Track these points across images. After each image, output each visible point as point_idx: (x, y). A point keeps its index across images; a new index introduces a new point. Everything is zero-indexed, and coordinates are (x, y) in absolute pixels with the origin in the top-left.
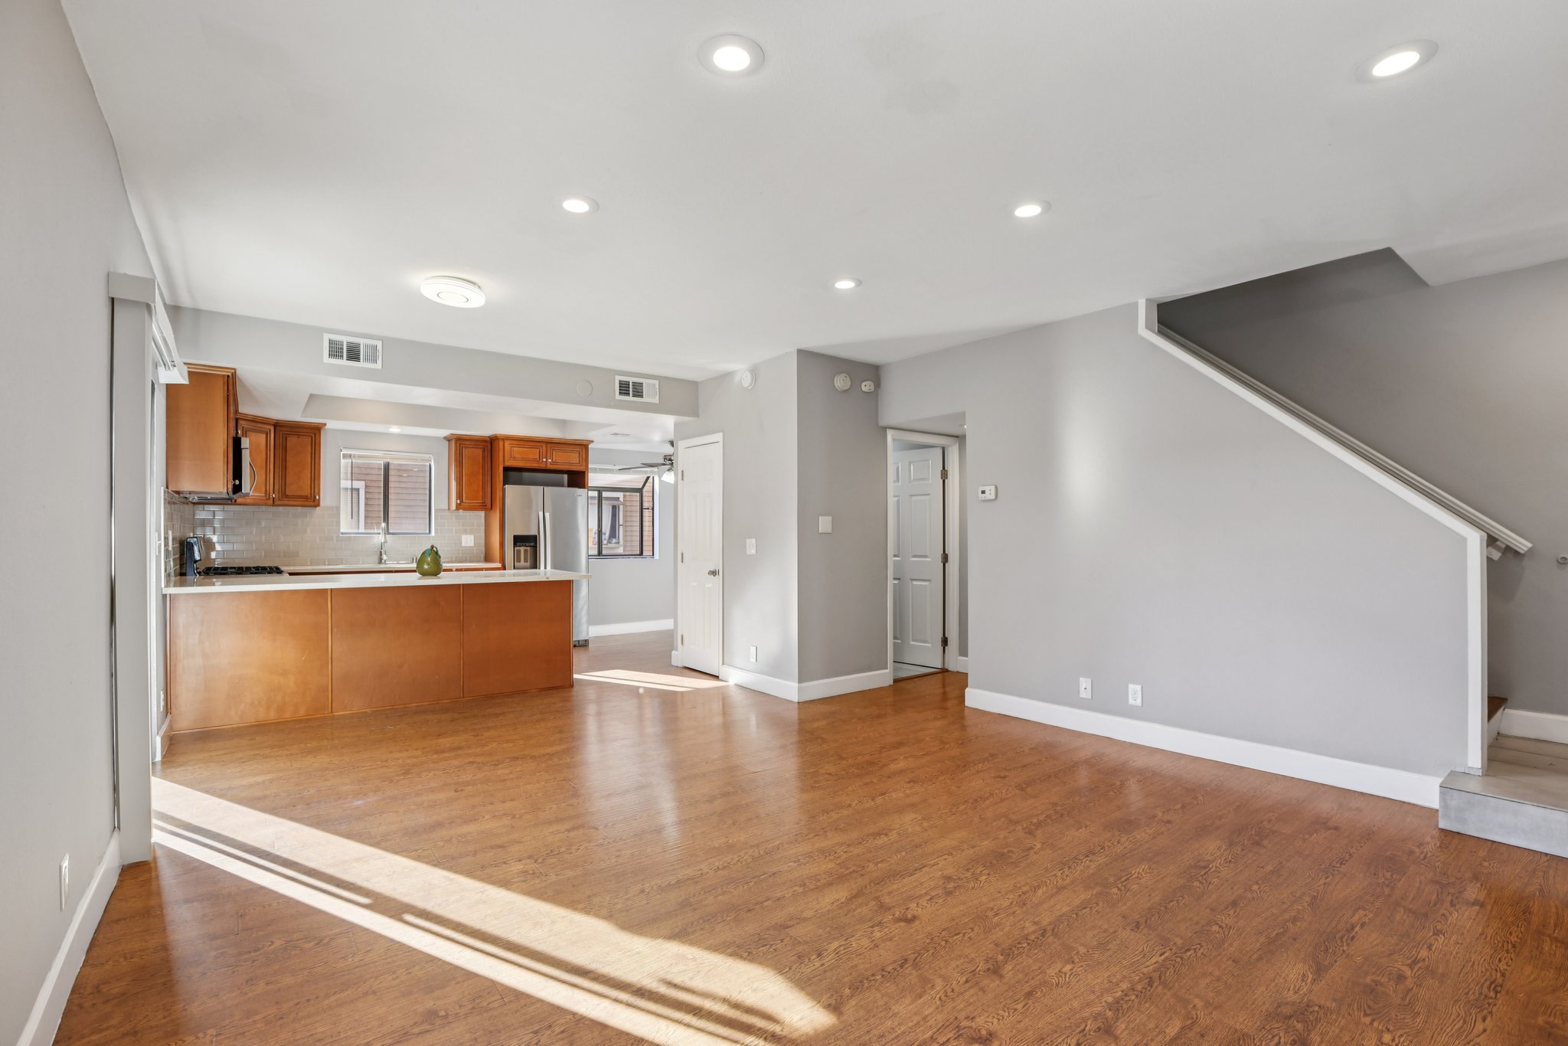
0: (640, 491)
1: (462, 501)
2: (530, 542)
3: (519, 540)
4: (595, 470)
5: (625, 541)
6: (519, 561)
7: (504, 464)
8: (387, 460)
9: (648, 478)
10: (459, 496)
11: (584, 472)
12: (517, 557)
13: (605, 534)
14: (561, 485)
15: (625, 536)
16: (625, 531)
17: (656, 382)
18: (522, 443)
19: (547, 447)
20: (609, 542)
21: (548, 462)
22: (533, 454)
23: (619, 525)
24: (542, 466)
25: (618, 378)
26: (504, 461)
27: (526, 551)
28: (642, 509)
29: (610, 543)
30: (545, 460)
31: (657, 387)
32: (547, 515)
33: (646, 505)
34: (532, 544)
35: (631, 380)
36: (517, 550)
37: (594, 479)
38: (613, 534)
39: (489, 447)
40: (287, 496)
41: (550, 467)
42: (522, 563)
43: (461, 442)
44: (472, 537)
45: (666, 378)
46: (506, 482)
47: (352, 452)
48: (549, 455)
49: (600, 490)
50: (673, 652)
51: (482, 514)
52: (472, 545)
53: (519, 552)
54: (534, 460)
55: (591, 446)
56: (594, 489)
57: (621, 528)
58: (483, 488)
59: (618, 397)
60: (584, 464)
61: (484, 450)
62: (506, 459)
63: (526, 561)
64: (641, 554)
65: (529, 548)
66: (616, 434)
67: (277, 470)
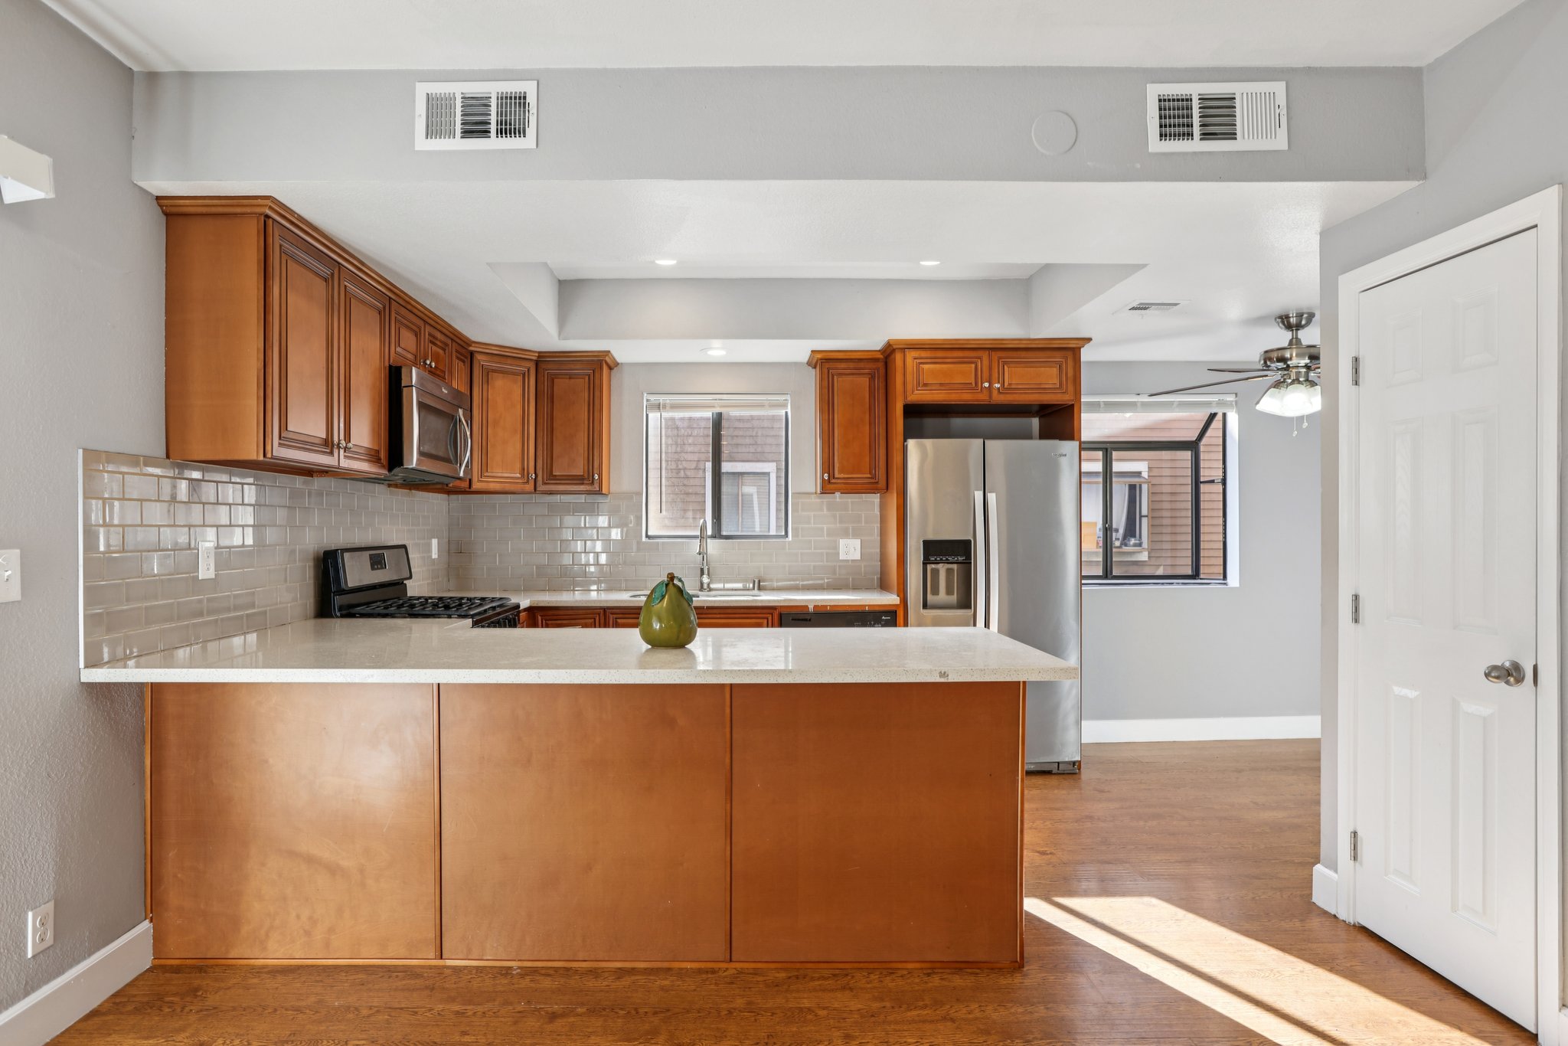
0: (1193, 446)
1: (832, 476)
2: (957, 555)
3: (934, 550)
4: (1095, 407)
5: (1151, 541)
6: (936, 592)
7: (905, 397)
8: (718, 410)
9: (1213, 416)
10: (828, 465)
11: (1073, 405)
12: (929, 585)
13: (1117, 530)
14: (1029, 437)
15: (1151, 534)
16: (1152, 526)
17: (1279, 88)
18: (940, 354)
19: (990, 361)
20: (1124, 543)
21: (995, 390)
22: (963, 373)
23: (1141, 516)
24: (982, 398)
25: (1154, 91)
26: (905, 391)
27: (949, 572)
28: (1197, 483)
29: (1126, 545)
30: (986, 385)
31: (1281, 100)
32: (992, 497)
33: (1205, 474)
34: (961, 559)
35: (1194, 90)
36: (933, 570)
37: (1094, 425)
38: (1131, 530)
39: (882, 371)
40: (555, 478)
41: (998, 399)
42: (942, 596)
43: (832, 365)
44: (856, 543)
45: (1309, 71)
46: (909, 434)
47: (661, 399)
48: (995, 375)
49: (1108, 449)
50: (1318, 868)
51: (876, 499)
52: (858, 556)
53: (936, 572)
54: (966, 386)
55: (1087, 354)
56: (1093, 446)
57: (1145, 521)
58: (872, 448)
59: (1156, 145)
60: (1071, 388)
61: (872, 378)
62: (909, 387)
63: (949, 592)
64: (1196, 575)
65: (955, 566)
66: (1143, 307)
67: (540, 434)
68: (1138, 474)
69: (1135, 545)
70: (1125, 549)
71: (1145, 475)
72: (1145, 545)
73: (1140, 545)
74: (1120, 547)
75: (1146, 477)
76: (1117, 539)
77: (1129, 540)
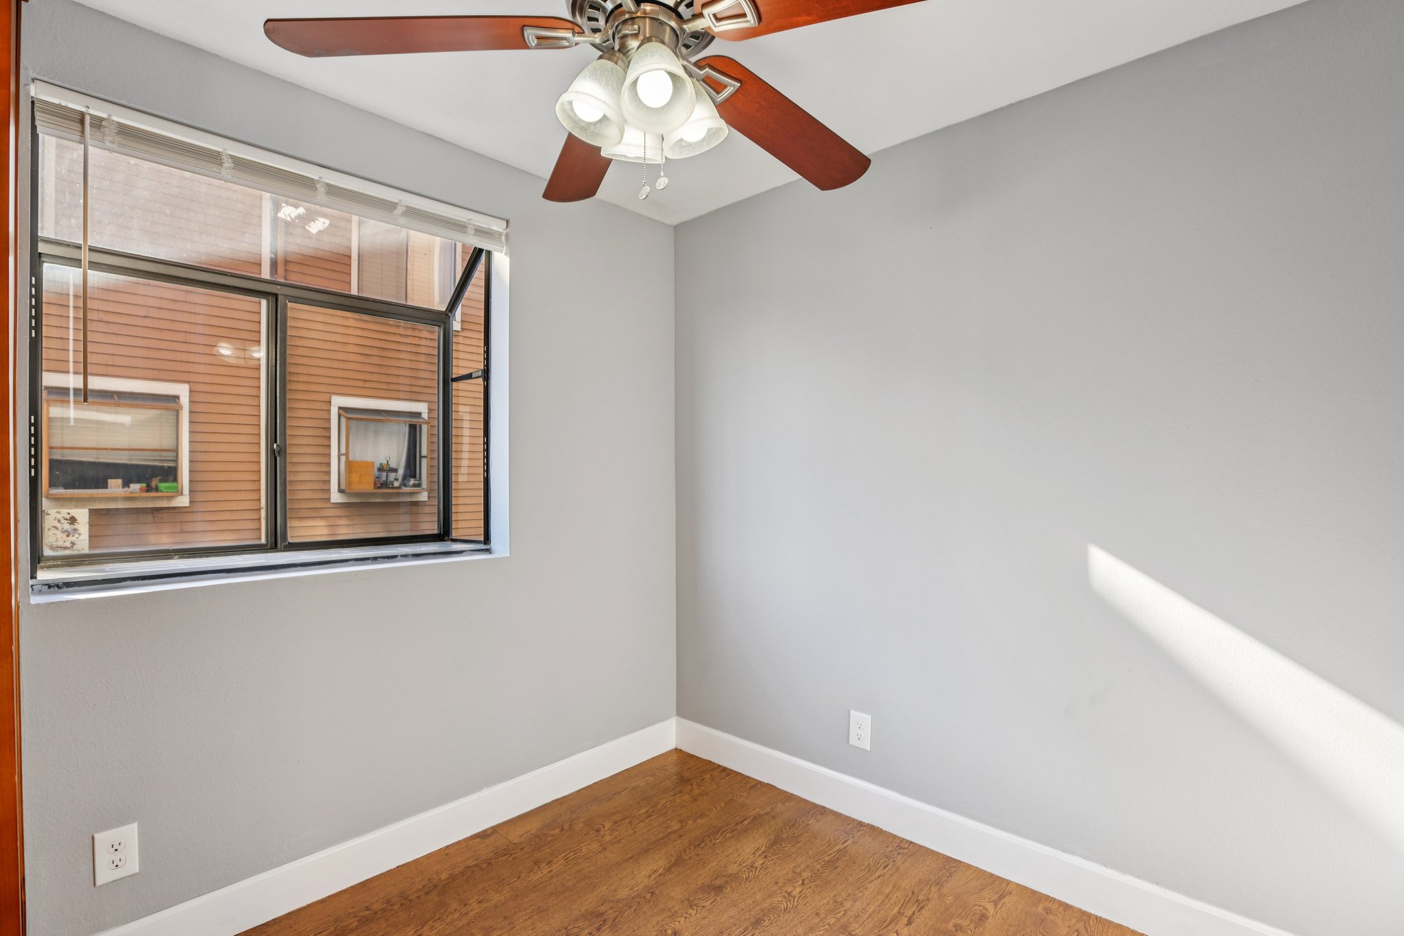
68: (418, 415)
69: (415, 486)
70: (405, 489)
71: (425, 416)
72: (424, 485)
73: (419, 485)
74: (399, 488)
75: (426, 418)
76: (396, 479)
77: (409, 481)
